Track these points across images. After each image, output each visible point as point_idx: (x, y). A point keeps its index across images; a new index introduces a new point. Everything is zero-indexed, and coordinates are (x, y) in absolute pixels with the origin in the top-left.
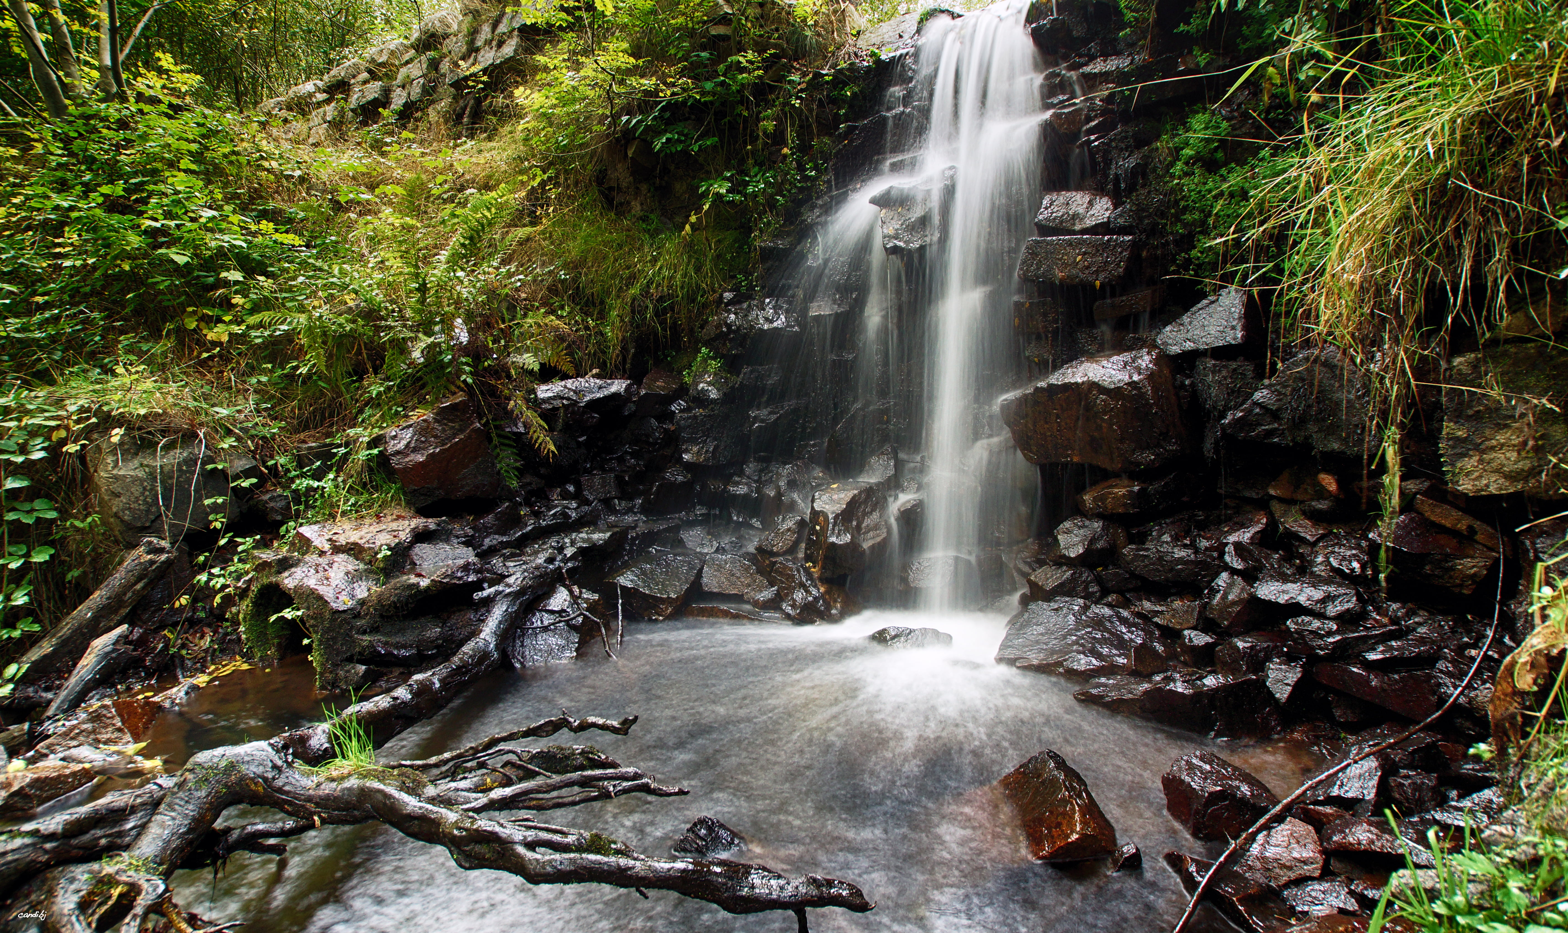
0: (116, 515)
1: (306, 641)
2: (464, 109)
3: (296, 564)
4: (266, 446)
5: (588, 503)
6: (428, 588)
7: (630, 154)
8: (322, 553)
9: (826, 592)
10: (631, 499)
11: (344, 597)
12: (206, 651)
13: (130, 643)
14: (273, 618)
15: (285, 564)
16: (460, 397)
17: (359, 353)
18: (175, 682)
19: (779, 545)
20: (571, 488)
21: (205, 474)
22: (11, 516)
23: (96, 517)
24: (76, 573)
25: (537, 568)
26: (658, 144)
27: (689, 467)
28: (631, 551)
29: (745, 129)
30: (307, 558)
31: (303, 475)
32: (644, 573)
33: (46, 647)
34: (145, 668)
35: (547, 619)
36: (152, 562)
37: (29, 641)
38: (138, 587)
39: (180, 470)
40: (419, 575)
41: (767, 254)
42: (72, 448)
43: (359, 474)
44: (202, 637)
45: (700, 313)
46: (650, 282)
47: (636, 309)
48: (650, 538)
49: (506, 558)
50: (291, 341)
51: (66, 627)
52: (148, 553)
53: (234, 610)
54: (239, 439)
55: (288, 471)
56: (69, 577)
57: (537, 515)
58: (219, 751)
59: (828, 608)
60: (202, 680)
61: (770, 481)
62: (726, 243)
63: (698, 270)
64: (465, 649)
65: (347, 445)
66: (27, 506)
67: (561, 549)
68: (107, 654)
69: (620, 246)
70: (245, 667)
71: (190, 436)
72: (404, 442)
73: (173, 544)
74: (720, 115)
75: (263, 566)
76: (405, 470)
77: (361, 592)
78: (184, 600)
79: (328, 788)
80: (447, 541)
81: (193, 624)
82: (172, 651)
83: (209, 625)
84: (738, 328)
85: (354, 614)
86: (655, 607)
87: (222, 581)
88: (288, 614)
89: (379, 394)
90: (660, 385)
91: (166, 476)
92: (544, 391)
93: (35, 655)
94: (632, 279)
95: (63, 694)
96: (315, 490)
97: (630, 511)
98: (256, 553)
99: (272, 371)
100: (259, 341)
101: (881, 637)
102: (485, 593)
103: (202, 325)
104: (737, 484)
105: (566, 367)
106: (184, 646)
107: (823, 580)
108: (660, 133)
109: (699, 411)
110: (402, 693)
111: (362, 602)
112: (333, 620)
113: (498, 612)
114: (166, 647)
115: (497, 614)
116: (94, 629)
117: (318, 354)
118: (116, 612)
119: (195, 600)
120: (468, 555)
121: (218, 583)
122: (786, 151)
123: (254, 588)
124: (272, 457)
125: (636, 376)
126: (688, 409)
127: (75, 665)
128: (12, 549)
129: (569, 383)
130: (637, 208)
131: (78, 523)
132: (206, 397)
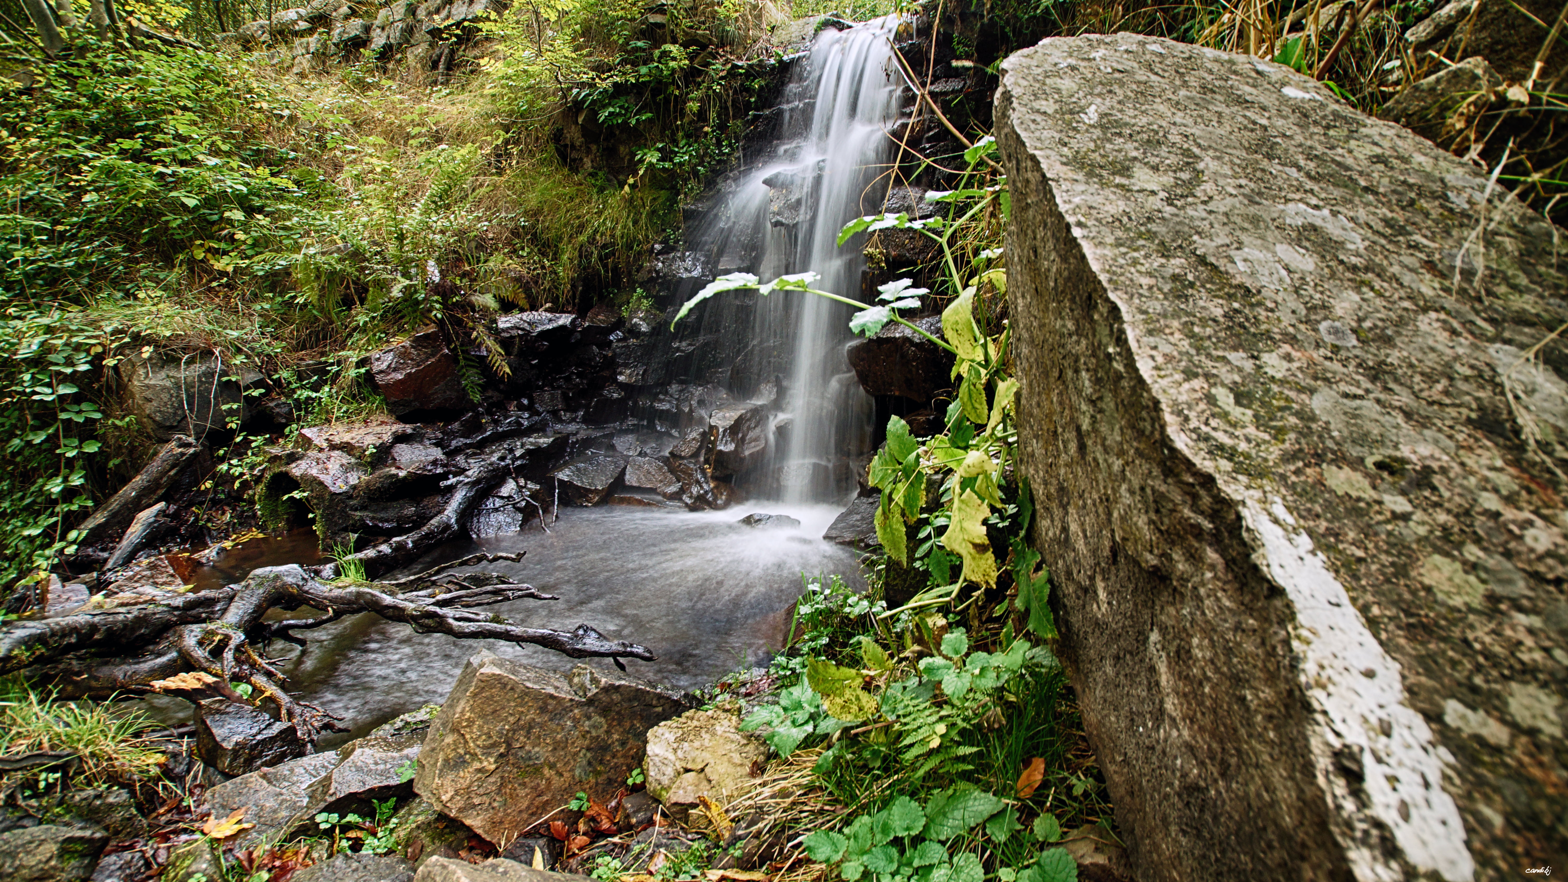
0: (149, 416)
1: (311, 516)
2: (440, 57)
3: (301, 458)
4: (270, 363)
5: (539, 414)
6: (405, 478)
7: (580, 120)
8: (321, 450)
9: (716, 487)
10: (575, 411)
11: (340, 483)
12: (228, 524)
13: (167, 516)
14: (285, 497)
15: (292, 458)
16: (432, 329)
17: (348, 287)
18: (205, 546)
19: (686, 451)
20: (526, 402)
21: (220, 383)
22: (63, 416)
23: (133, 417)
24: (117, 461)
25: (491, 464)
26: (603, 115)
27: (622, 386)
28: (572, 453)
29: (675, 107)
30: (309, 453)
31: (302, 387)
32: (578, 470)
33: (100, 518)
34: (181, 536)
35: (498, 503)
36: (182, 454)
37: (84, 514)
38: (172, 473)
39: (200, 381)
40: (398, 468)
41: (689, 215)
42: (110, 362)
43: (350, 387)
44: (223, 513)
45: (636, 260)
46: (596, 231)
47: (583, 253)
48: (587, 443)
49: (468, 456)
50: (289, 274)
51: (115, 503)
52: (180, 446)
53: (251, 492)
54: (248, 357)
55: (290, 383)
56: (111, 464)
57: (496, 422)
58: (269, 568)
59: (715, 499)
60: (228, 544)
61: (686, 399)
62: (660, 201)
63: (635, 222)
64: (432, 522)
65: (339, 363)
66: (76, 408)
67: (511, 451)
68: (151, 524)
69: (572, 199)
70: (261, 536)
71: (207, 353)
72: (386, 364)
73: (197, 439)
74: (656, 92)
75: (274, 459)
76: (387, 385)
77: (353, 479)
78: (208, 484)
79: (336, 592)
80: (421, 442)
81: (216, 504)
82: (201, 523)
83: (228, 505)
84: (665, 275)
85: (347, 496)
86: (586, 496)
87: (239, 470)
88: (296, 495)
89: (366, 323)
90: (602, 319)
91: (189, 386)
92: (504, 322)
93: (91, 523)
94: (581, 228)
95: (117, 553)
96: (313, 399)
97: (573, 420)
98: (267, 448)
99: (272, 299)
100: (261, 273)
101: (749, 521)
102: (449, 482)
103: (209, 256)
104: (661, 401)
105: (522, 302)
106: (209, 520)
107: (714, 478)
108: (605, 106)
109: (633, 341)
110: (385, 548)
111: (354, 487)
112: (331, 500)
113: (459, 497)
114: (197, 520)
115: (458, 498)
116: (137, 505)
117: (312, 289)
118: (154, 492)
119: (216, 485)
120: (437, 453)
121: (236, 471)
122: (706, 129)
123: (268, 475)
124: (276, 371)
125: (582, 312)
126: (624, 339)
127: (124, 532)
128: (67, 442)
129: (526, 316)
130: (588, 163)
131: (118, 422)
132: (218, 321)
